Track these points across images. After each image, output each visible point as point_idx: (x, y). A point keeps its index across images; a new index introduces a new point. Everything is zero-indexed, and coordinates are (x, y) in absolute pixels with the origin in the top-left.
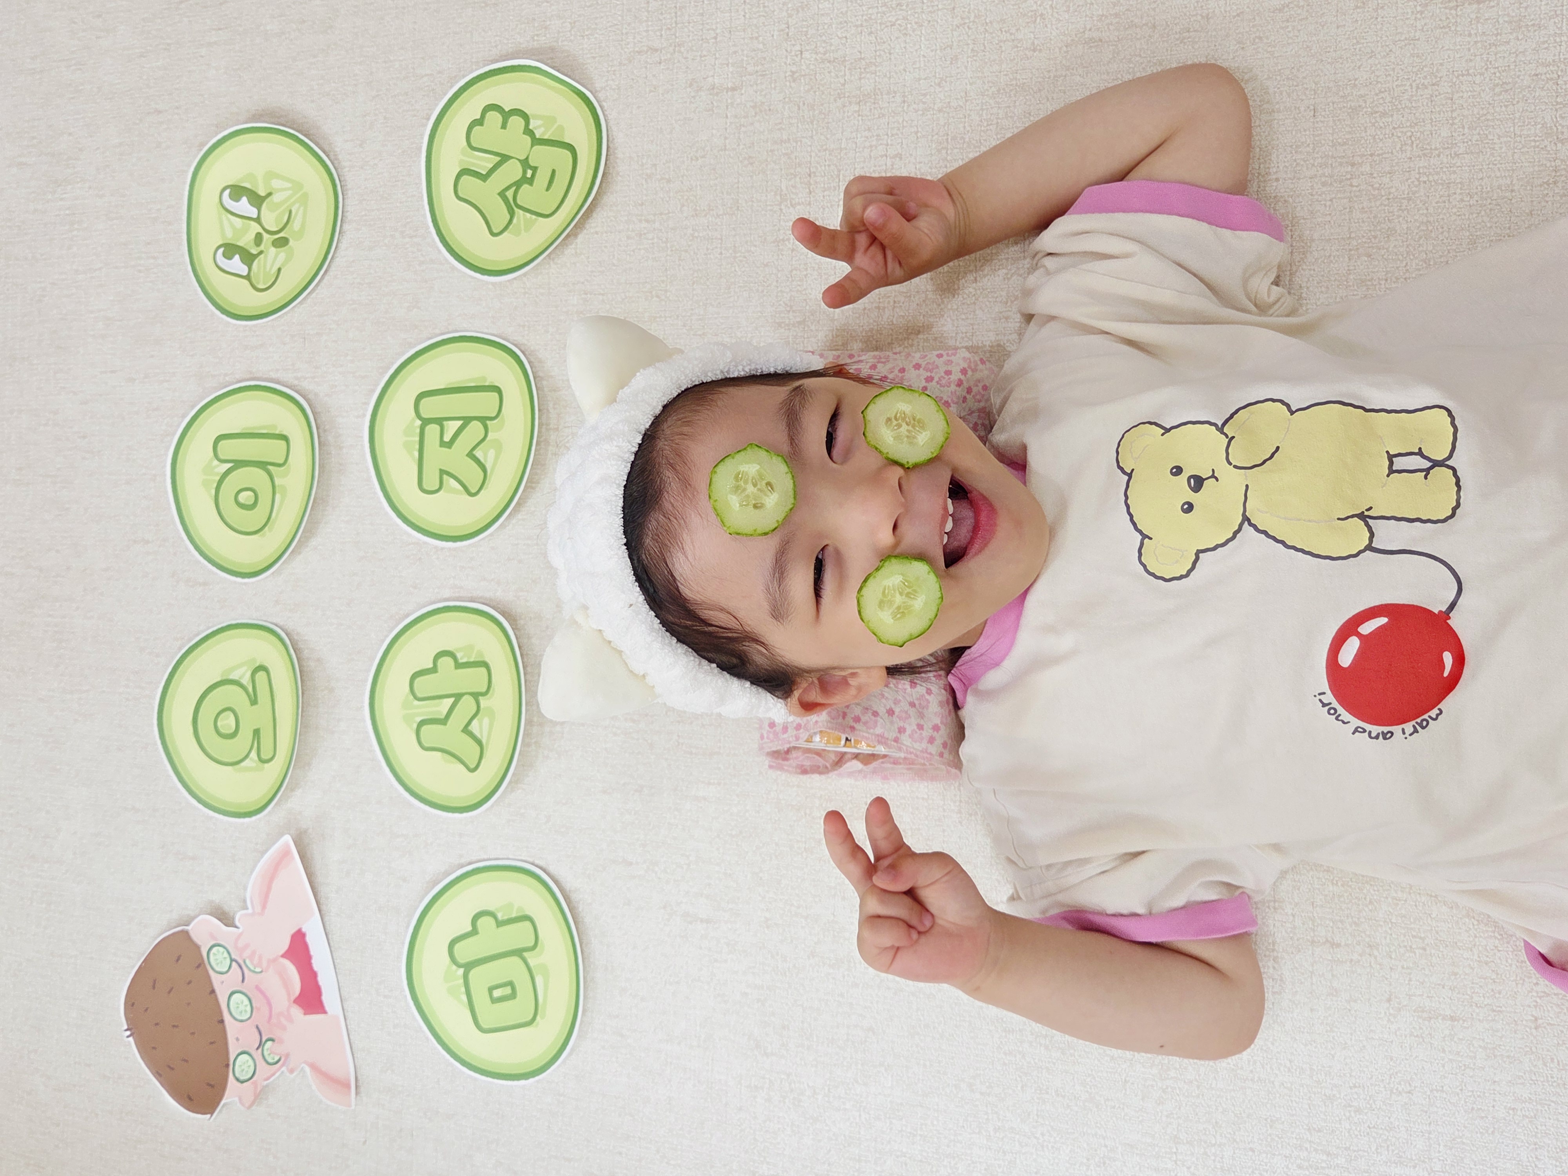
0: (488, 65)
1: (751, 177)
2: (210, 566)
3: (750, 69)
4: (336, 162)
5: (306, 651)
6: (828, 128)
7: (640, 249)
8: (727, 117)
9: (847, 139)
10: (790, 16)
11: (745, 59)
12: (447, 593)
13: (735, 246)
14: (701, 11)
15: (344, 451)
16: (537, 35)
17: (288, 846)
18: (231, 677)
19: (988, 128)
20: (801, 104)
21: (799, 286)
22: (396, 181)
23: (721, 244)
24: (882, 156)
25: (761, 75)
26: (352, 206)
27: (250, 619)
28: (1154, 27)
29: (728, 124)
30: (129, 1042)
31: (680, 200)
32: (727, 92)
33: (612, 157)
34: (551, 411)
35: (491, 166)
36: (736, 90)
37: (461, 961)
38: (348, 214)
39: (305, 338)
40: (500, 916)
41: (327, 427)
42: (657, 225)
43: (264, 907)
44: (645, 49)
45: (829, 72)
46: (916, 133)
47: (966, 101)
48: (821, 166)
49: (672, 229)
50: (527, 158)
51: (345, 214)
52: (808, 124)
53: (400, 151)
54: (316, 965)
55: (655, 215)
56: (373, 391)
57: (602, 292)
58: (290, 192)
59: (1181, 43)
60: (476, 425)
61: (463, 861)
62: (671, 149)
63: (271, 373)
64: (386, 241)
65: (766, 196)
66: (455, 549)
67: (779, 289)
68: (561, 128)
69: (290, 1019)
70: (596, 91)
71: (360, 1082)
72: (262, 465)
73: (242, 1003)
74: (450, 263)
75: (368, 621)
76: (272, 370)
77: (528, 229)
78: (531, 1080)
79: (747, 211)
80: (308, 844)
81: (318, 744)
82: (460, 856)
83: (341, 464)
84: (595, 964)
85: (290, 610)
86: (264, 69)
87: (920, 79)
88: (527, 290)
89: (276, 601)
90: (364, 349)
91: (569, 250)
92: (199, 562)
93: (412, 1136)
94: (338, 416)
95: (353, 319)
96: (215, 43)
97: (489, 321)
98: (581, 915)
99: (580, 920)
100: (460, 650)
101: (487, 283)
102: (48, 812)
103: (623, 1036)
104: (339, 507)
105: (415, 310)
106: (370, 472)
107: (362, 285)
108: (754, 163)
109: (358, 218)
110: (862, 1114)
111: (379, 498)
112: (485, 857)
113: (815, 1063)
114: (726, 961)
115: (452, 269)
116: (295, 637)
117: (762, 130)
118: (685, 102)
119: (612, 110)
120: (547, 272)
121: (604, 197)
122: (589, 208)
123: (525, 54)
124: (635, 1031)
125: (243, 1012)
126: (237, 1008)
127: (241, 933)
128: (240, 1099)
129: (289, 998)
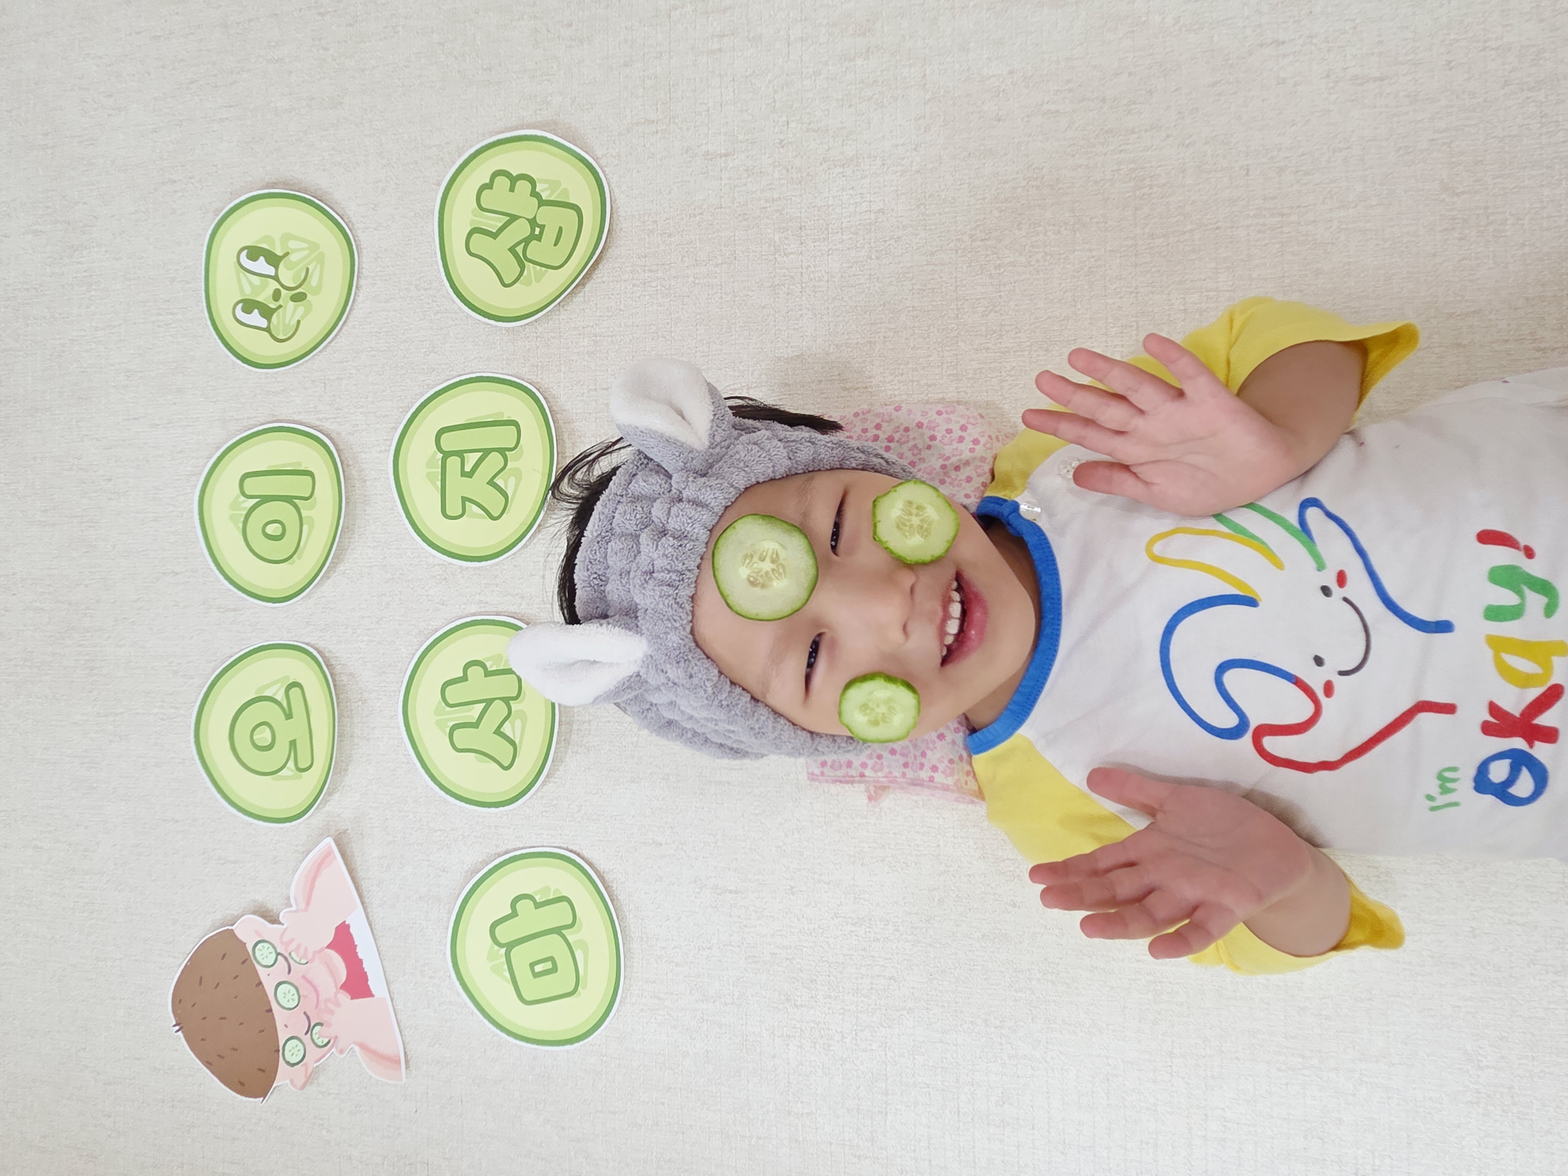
0: (493, 135)
1: (747, 230)
2: (240, 593)
3: (741, 137)
4: (349, 224)
5: (337, 667)
6: (815, 188)
7: (645, 296)
8: (721, 179)
9: (834, 197)
10: (776, 92)
11: (736, 128)
12: (474, 609)
13: (734, 291)
14: (694, 88)
15: (368, 483)
16: (540, 110)
17: (330, 847)
18: (265, 694)
19: (962, 186)
20: (790, 167)
21: (796, 324)
22: (409, 240)
23: (721, 289)
24: (866, 212)
25: (751, 143)
26: (367, 263)
27: (281, 640)
28: (1104, 100)
29: (723, 185)
30: (179, 1036)
31: (680, 252)
32: (721, 157)
33: (614, 216)
34: (567, 441)
35: (500, 225)
36: (729, 155)
37: (502, 941)
38: (364, 270)
39: (325, 383)
40: (538, 899)
41: (350, 463)
42: (660, 274)
43: (308, 903)
44: (643, 121)
45: (814, 140)
46: (897, 191)
47: (941, 163)
48: (810, 221)
49: (674, 277)
50: (535, 217)
51: (360, 270)
52: (796, 184)
53: (412, 214)
54: (361, 952)
55: (658, 265)
56: (395, 429)
57: (611, 334)
58: (307, 252)
59: (1129, 112)
60: (495, 457)
61: (499, 850)
62: (670, 207)
63: (293, 416)
64: (402, 294)
65: (761, 247)
66: (478, 569)
67: (777, 328)
68: (566, 192)
69: (338, 1004)
70: (598, 158)
71: (409, 1057)
72: (289, 499)
73: (289, 992)
74: (464, 312)
75: (398, 637)
76: (294, 413)
77: (538, 280)
78: (576, 1045)
79: (744, 260)
80: (348, 843)
81: (353, 752)
82: (497, 846)
83: (365, 496)
84: (630, 937)
85: (321, 631)
86: (276, 142)
87: (897, 145)
88: (539, 334)
89: (307, 622)
90: (384, 391)
91: (578, 298)
92: (230, 590)
93: (462, 1102)
94: (361, 452)
95: (372, 365)
96: (227, 119)
97: (504, 363)
98: (615, 893)
99: (615, 898)
100: (489, 659)
101: (501, 328)
102: (86, 828)
103: (660, 999)
104: (365, 534)
105: (432, 354)
106: (395, 501)
107: (380, 333)
108: (748, 218)
109: (373, 274)
110: (888, 1053)
111: (404, 525)
112: (521, 845)
113: (842, 1011)
114: (755, 926)
115: (467, 317)
116: (327, 655)
117: (754, 190)
118: (682, 167)
119: (614, 174)
120: (557, 317)
121: (609, 250)
122: (596, 260)
123: (528, 127)
124: (671, 994)
125: (291, 1001)
126: (285, 997)
127: (286, 929)
128: (292, 1081)
129: (336, 985)
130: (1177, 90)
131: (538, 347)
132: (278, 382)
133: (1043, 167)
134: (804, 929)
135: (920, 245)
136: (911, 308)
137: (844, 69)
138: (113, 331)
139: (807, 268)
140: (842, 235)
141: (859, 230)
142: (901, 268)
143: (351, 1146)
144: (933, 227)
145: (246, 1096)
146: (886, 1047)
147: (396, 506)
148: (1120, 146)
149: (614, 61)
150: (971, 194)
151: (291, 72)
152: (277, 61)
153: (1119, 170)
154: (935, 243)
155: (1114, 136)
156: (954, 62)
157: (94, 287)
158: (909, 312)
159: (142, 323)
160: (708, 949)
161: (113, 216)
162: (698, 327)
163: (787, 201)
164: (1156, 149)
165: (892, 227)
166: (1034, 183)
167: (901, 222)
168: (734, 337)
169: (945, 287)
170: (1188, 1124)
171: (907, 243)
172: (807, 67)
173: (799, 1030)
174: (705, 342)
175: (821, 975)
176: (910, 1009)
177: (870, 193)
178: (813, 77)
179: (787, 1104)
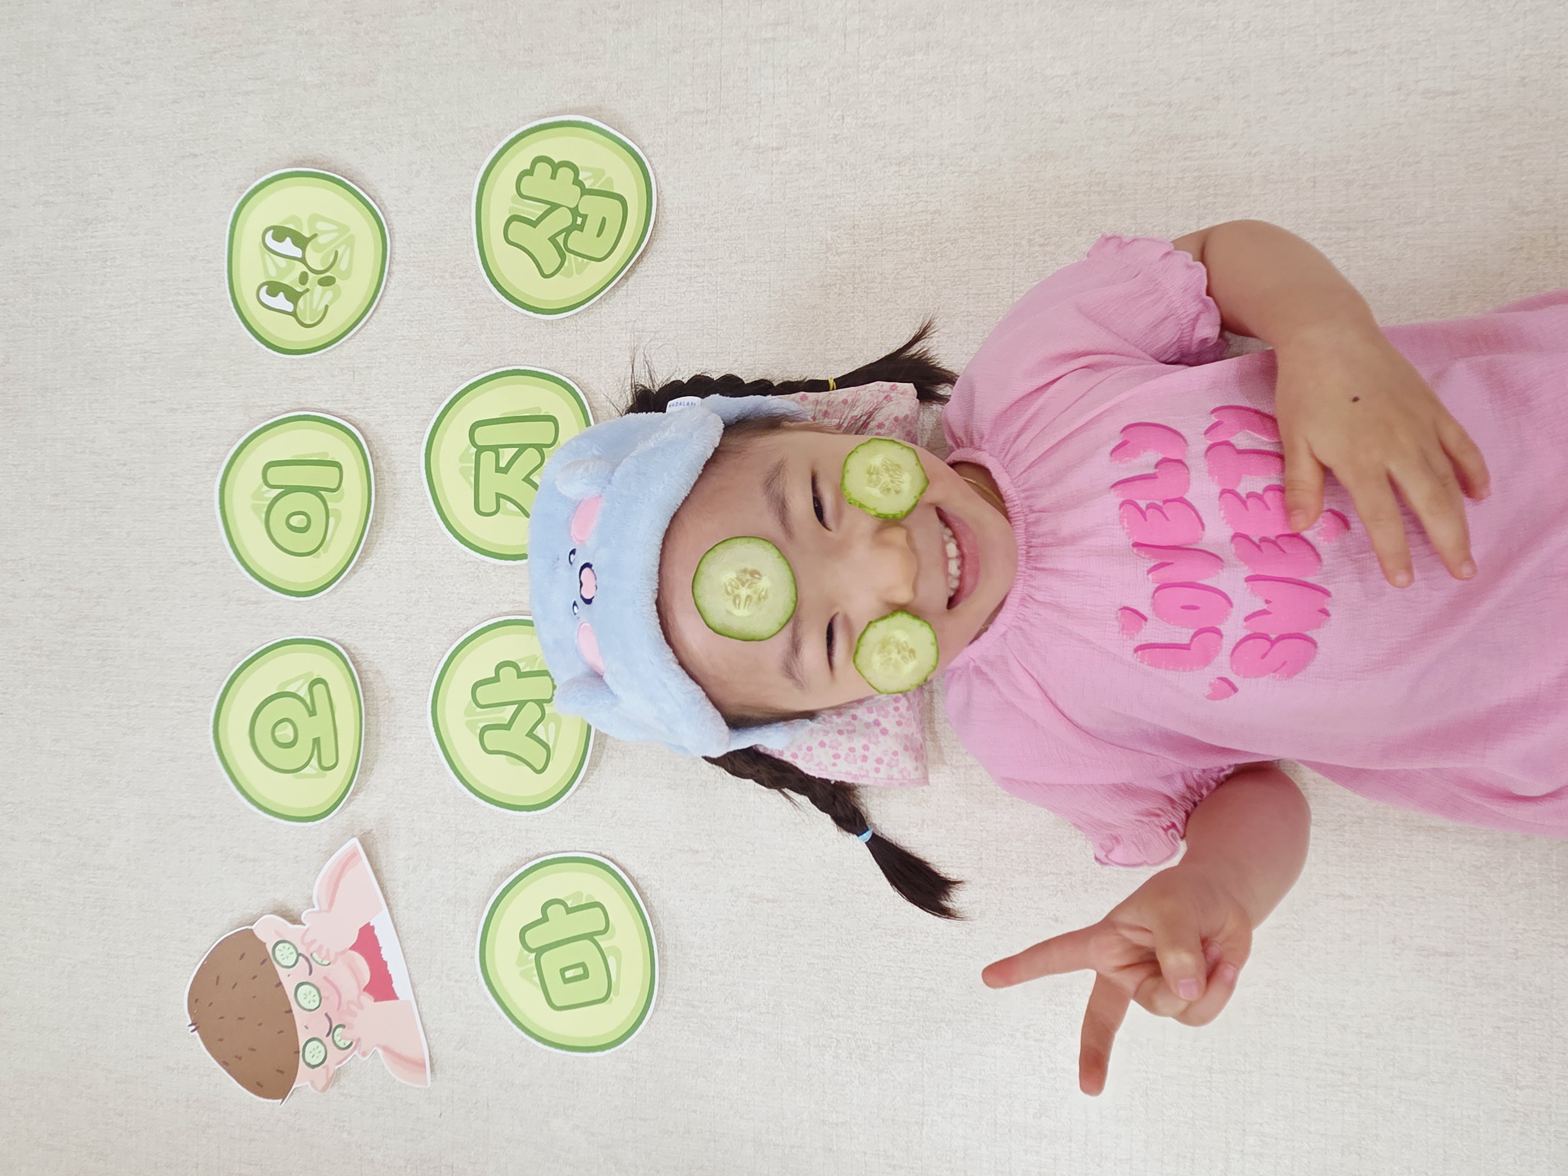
0: (534, 120)
1: (798, 227)
2: (262, 586)
3: (794, 131)
4: (381, 206)
5: (364, 663)
6: (870, 185)
7: (690, 292)
8: (772, 173)
9: (889, 196)
10: (831, 85)
11: (789, 121)
12: (506, 608)
14: (745, 77)
15: (398, 476)
16: (584, 94)
17: (356, 847)
18: (287, 690)
19: (1021, 189)
20: (844, 164)
22: (444, 226)
23: (770, 287)
24: (922, 212)
25: (805, 136)
26: (399, 248)
27: (304, 635)
28: (1170, 105)
29: (774, 179)
30: (195, 1036)
31: (728, 247)
32: (772, 151)
33: (661, 207)
35: (541, 213)
36: (781, 149)
37: (532, 946)
38: (396, 255)
39: (353, 371)
40: (570, 904)
41: (380, 454)
42: (706, 270)
43: (331, 905)
44: (692, 110)
45: (870, 136)
46: (954, 192)
47: (1000, 165)
48: (864, 220)
49: (722, 274)
50: (577, 206)
51: (394, 256)
52: (851, 181)
53: (448, 198)
54: (386, 955)
55: (704, 260)
56: (427, 421)
58: (337, 234)
59: (1195, 119)
60: (532, 453)
61: (530, 854)
62: (719, 201)
63: (319, 404)
64: (436, 281)
65: (813, 245)
66: (513, 567)
67: (828, 329)
68: (610, 181)
69: (361, 1007)
70: (643, 147)
71: (434, 1061)
72: (315, 491)
73: (310, 993)
74: (501, 302)
75: (427, 635)
76: (321, 401)
77: (580, 271)
78: (607, 1052)
79: (795, 258)
80: (373, 843)
81: (379, 751)
82: (528, 850)
83: (395, 489)
84: (664, 944)
85: (346, 626)
86: (305, 118)
87: (956, 145)
88: (578, 328)
89: (332, 618)
90: (415, 381)
91: (620, 292)
92: (251, 582)
93: (488, 1106)
94: (390, 444)
95: (404, 354)
96: (253, 92)
97: (542, 356)
98: (649, 900)
99: (649, 904)
100: (521, 660)
101: (540, 321)
102: (98, 822)
103: (694, 1007)
104: (394, 529)
105: (467, 345)
106: (426, 496)
107: (412, 321)
108: (800, 215)
109: (406, 260)
110: (925, 1064)
111: (436, 520)
112: (552, 850)
113: (879, 1022)
114: (792, 936)
115: (504, 308)
116: (353, 651)
117: (806, 186)
118: (732, 159)
119: (660, 164)
120: (598, 311)
121: (654, 243)
122: (641, 254)
123: (572, 112)
124: (706, 1002)
125: (311, 1002)
126: (305, 998)
127: (308, 930)
128: (312, 1083)
129: (360, 989)
130: (1245, 97)
131: (578, 341)
132: (305, 369)
133: (1105, 173)
134: (842, 940)
135: (977, 248)
136: (965, 314)
137: (902, 64)
138: (129, 309)
139: (859, 268)
140: (897, 235)
141: (914, 230)
142: (957, 271)
143: (372, 1149)
144: (991, 230)
145: (264, 1097)
146: (923, 1058)
147: (427, 500)
148: (1186, 153)
149: (663, 47)
150: (1032, 197)
151: (322, 45)
152: (306, 33)
153: (1183, 178)
154: (992, 247)
155: (1179, 143)
156: (1016, 60)
157: (109, 263)
158: (964, 317)
159: (160, 303)
160: (744, 957)
161: (130, 189)
162: (745, 326)
163: (840, 198)
164: (1221, 158)
165: (949, 228)
166: (1097, 189)
167: (958, 224)
168: (782, 337)
169: (1002, 292)
170: (1226, 1138)
171: (963, 246)
172: (864, 61)
173: (835, 1041)
174: (752, 341)
175: (860, 986)
176: (949, 1021)
177: (926, 193)
178: (870, 71)
179: (822, 1113)
